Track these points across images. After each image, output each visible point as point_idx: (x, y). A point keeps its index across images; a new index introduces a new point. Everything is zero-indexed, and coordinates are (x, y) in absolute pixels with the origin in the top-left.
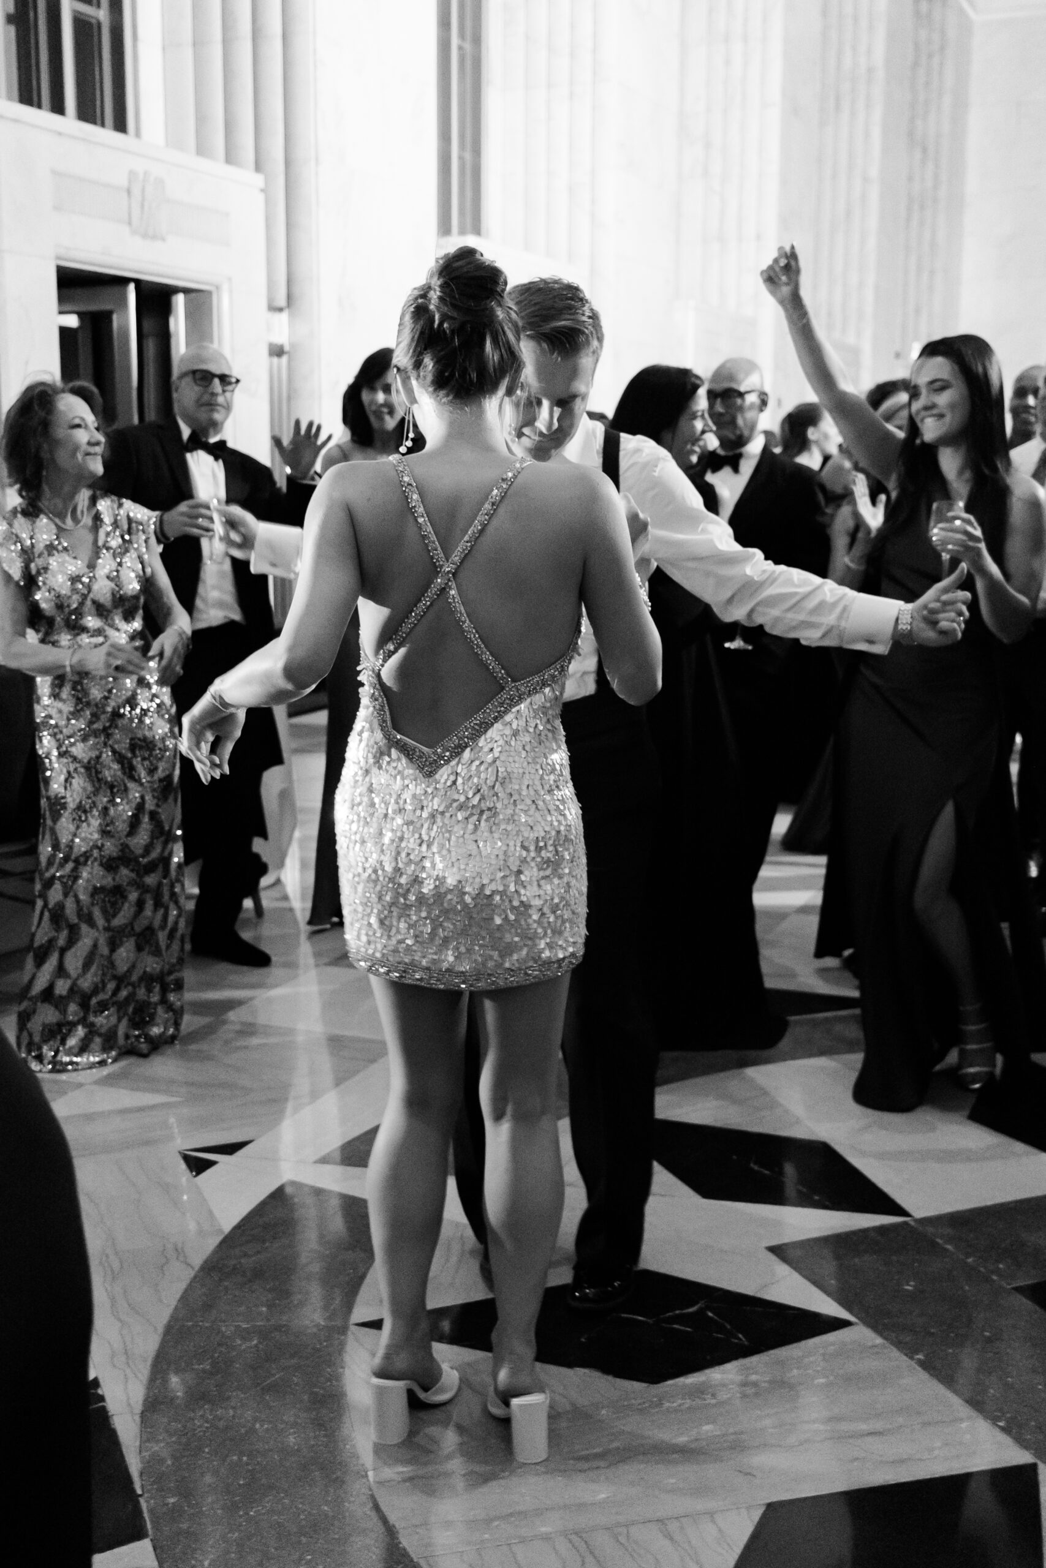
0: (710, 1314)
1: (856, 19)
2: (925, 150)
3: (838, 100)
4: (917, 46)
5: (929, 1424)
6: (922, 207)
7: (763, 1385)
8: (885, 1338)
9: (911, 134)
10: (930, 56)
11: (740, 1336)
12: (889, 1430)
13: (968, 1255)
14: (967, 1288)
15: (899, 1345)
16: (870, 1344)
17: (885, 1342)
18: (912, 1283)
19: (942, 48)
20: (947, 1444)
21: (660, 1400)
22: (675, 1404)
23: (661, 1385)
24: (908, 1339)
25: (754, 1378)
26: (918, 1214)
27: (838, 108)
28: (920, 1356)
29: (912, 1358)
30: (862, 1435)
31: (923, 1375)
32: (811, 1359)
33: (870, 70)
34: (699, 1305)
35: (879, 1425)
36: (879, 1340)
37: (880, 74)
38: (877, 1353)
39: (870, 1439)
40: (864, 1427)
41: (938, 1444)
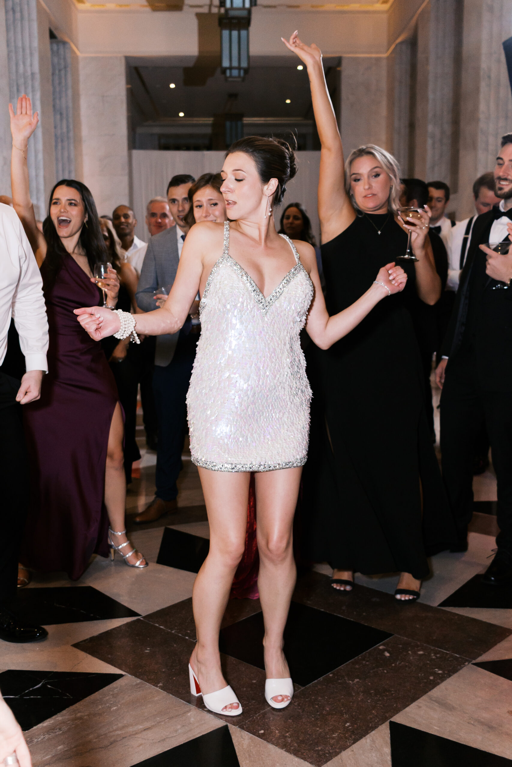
0: (49, 686)
1: (24, 50)
2: (61, 114)
3: (18, 86)
4: (53, 66)
5: (173, 717)
6: (62, 141)
7: (85, 717)
8: (141, 679)
9: (54, 106)
10: (60, 70)
11: (68, 694)
12: (154, 726)
13: (172, 629)
14: (175, 645)
15: (148, 681)
16: (135, 683)
17: (142, 681)
18: (148, 649)
19: (65, 67)
20: (183, 726)
21: (31, 739)
22: (40, 739)
23: (30, 730)
24: (153, 677)
25: (79, 715)
26: (144, 615)
27: (18, 90)
28: (160, 684)
29: (157, 686)
30: (142, 731)
31: (164, 693)
32: (107, 698)
33: (33, 74)
34: (42, 683)
35: (147, 724)
36: (139, 681)
37: (38, 76)
38: (139, 687)
39: (144, 733)
40: (141, 727)
41: (179, 727)
